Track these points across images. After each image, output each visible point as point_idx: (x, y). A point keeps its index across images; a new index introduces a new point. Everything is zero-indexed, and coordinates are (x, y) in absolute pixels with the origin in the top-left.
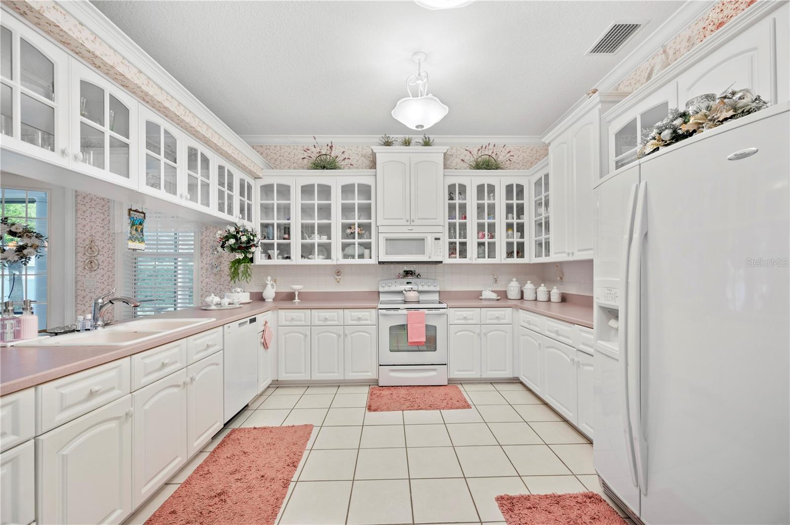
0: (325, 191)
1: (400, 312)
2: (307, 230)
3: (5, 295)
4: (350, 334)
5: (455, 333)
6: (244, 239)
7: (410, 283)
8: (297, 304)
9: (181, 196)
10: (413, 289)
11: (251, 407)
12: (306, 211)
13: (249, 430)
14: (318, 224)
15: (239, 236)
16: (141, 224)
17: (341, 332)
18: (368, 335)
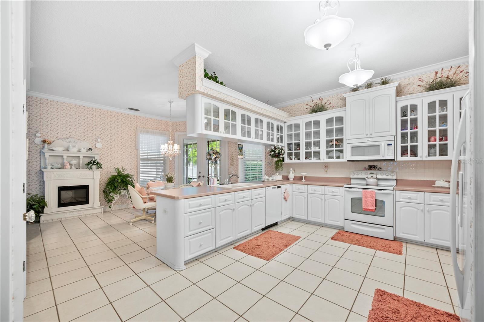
0: (317, 123)
1: (358, 190)
2: (308, 145)
3: (209, 174)
4: (328, 199)
5: (401, 207)
6: (277, 152)
7: (372, 173)
8: (304, 182)
9: (252, 138)
10: (373, 177)
11: (279, 225)
12: (308, 135)
13: (275, 232)
14: (313, 141)
15: (275, 150)
16: (242, 149)
17: (322, 198)
18: (338, 201)
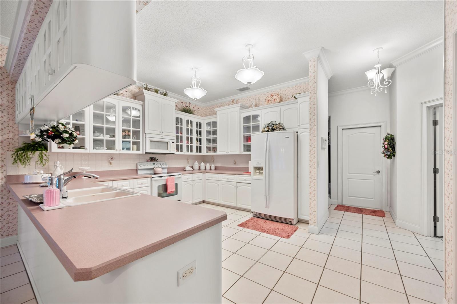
5: (184, 186)
7: (155, 164)
10: (159, 167)
14: (106, 127)
18: (146, 192)
